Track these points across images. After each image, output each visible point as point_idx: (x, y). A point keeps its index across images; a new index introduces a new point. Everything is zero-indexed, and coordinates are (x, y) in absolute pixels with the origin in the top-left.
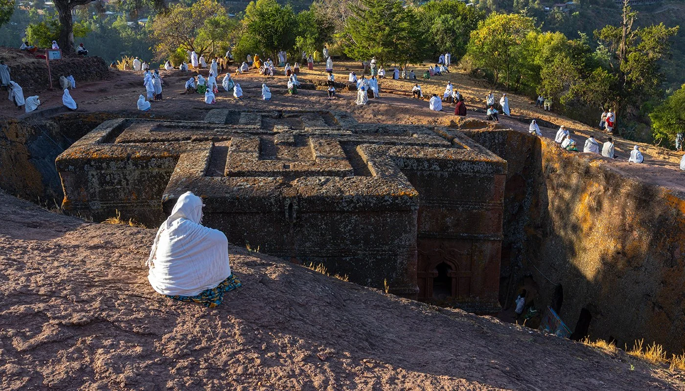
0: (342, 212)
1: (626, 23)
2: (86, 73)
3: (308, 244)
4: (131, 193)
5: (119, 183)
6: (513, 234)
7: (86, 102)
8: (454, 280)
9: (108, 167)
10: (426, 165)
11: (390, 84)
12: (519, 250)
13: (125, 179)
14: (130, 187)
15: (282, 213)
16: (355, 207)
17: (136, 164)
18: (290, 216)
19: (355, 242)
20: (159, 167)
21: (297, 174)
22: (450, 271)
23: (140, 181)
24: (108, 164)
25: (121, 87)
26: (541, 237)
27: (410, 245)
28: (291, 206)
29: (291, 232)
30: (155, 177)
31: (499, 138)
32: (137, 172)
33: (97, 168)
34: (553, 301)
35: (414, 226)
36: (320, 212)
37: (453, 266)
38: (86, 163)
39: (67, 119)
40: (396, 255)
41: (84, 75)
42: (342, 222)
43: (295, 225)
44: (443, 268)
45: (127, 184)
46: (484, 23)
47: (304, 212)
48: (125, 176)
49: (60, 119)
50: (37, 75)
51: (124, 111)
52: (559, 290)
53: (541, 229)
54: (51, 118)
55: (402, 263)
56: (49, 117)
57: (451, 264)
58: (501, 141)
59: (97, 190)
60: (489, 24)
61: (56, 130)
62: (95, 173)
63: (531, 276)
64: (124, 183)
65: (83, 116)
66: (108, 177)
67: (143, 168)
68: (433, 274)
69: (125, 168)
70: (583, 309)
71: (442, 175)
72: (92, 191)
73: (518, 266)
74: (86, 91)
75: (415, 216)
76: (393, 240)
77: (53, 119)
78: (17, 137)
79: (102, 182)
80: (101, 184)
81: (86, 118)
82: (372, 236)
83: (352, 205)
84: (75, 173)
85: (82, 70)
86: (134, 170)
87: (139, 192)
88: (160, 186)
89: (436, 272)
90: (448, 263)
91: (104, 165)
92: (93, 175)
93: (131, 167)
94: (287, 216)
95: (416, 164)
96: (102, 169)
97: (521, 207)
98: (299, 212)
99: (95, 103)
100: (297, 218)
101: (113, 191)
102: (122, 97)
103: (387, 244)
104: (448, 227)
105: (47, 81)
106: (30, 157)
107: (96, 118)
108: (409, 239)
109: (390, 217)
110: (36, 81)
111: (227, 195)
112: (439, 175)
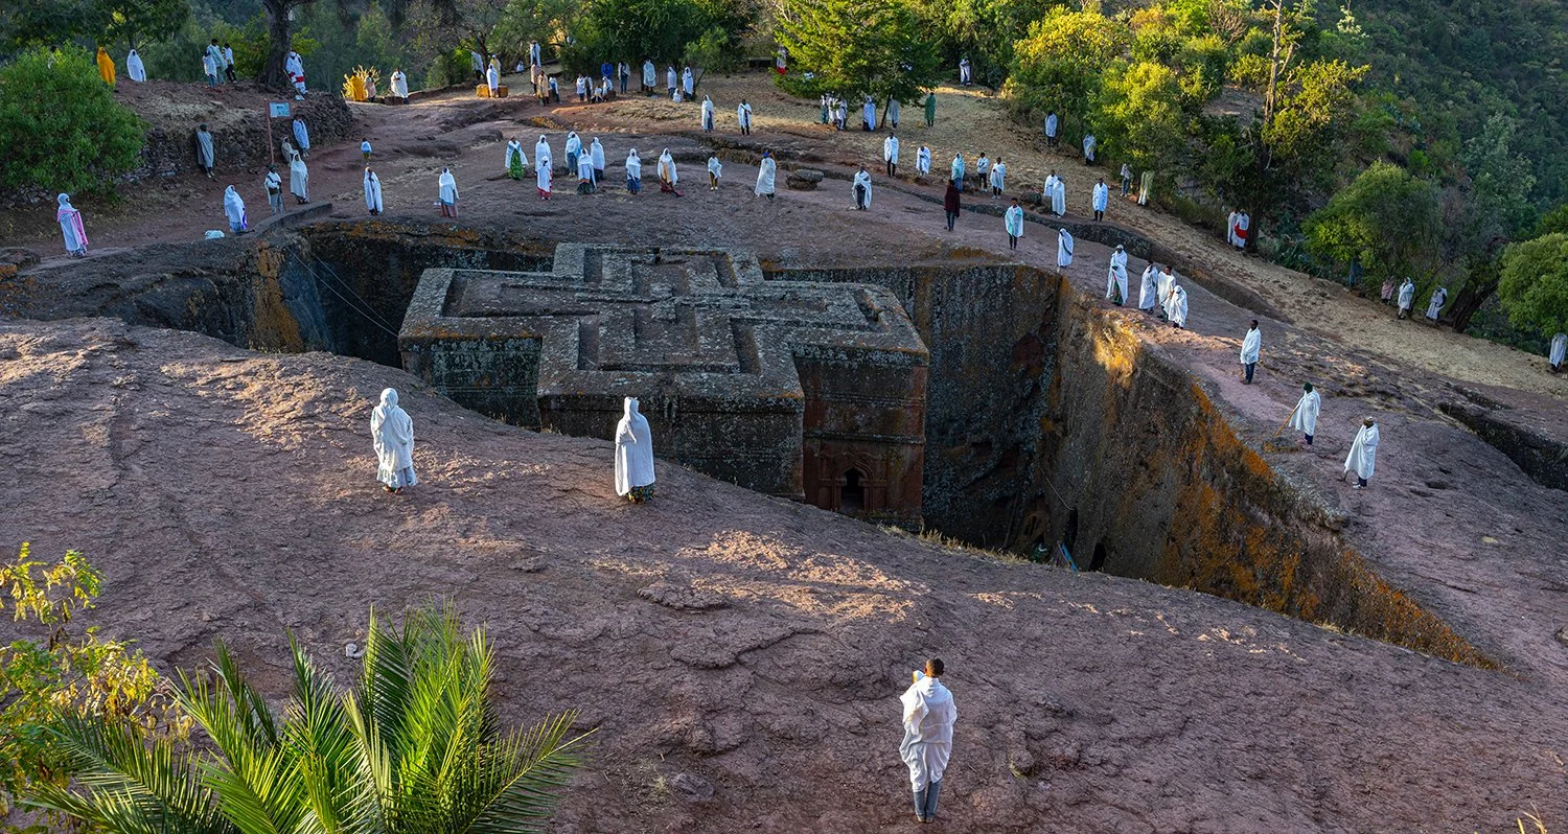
0: (724, 413)
1: (1278, 54)
2: (321, 131)
3: (687, 445)
4: (482, 377)
5: (470, 365)
6: (1022, 429)
7: (340, 197)
8: (866, 490)
9: (459, 347)
10: (831, 353)
11: (855, 144)
12: (1031, 454)
13: (477, 361)
14: (482, 371)
15: (661, 412)
16: (737, 408)
17: (489, 345)
18: (669, 416)
19: (737, 445)
20: (517, 349)
21: (679, 368)
22: (861, 479)
23: (494, 364)
24: (458, 344)
25: (381, 158)
26: (1060, 435)
27: (795, 449)
28: (670, 405)
29: (670, 431)
30: (512, 360)
31: (1002, 277)
32: (491, 354)
33: (445, 349)
34: (1067, 534)
35: (799, 429)
36: (701, 412)
37: (865, 474)
38: (433, 343)
39: (321, 232)
40: (780, 459)
41: (319, 137)
42: (723, 423)
43: (674, 425)
44: (853, 475)
45: (479, 368)
46: (1040, 26)
47: (683, 412)
48: (477, 358)
49: (312, 231)
50: (251, 143)
51: (408, 219)
52: (1074, 515)
53: (1060, 423)
54: (297, 230)
55: (786, 467)
56: (292, 227)
57: (863, 471)
58: (1005, 281)
59: (444, 373)
60: (1049, 31)
61: (306, 249)
62: (442, 354)
63: (1042, 496)
64: (475, 365)
65: (345, 227)
66: (457, 359)
67: (498, 350)
68: (840, 482)
69: (477, 349)
70: (1098, 545)
71: (850, 366)
72: (437, 374)
73: (1028, 480)
74: (327, 169)
75: (801, 419)
76: (777, 443)
77: (300, 231)
78: (269, 270)
79: (451, 364)
80: (449, 366)
81: (351, 230)
82: (755, 438)
83: (734, 406)
84: (419, 353)
85: (316, 128)
86: (488, 352)
87: (492, 377)
88: (516, 370)
89: (844, 479)
90: (859, 469)
91: (454, 345)
92: (440, 356)
93: (484, 347)
94: (666, 416)
95: (818, 353)
96: (452, 350)
97: (1036, 387)
98: (679, 411)
99: (354, 199)
100: (677, 417)
101: (462, 375)
102: (392, 184)
103: (771, 447)
104: (858, 427)
105: (265, 152)
106: (283, 298)
107: (366, 230)
108: (795, 442)
109: (773, 419)
110: (250, 154)
111: (605, 393)
112: (847, 365)
